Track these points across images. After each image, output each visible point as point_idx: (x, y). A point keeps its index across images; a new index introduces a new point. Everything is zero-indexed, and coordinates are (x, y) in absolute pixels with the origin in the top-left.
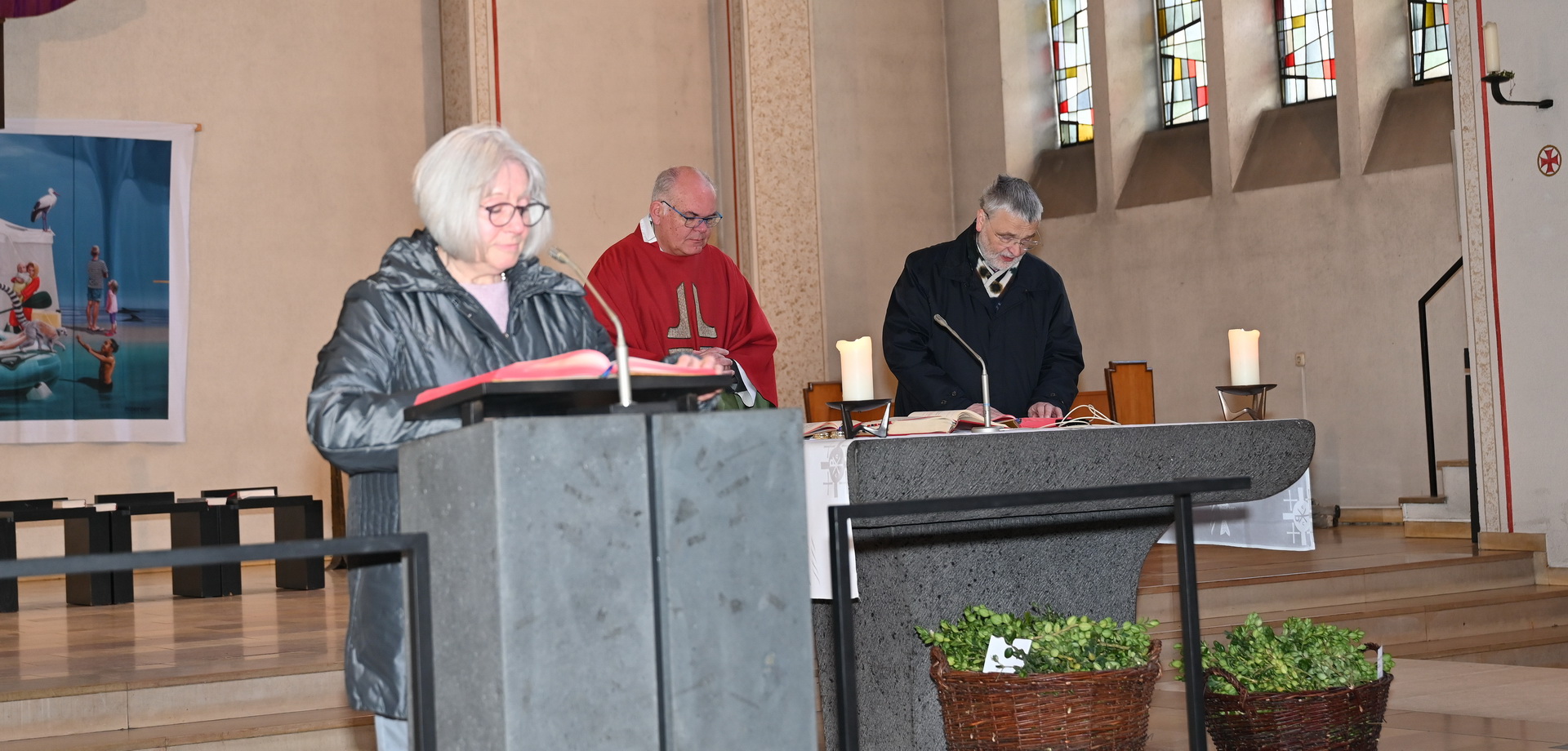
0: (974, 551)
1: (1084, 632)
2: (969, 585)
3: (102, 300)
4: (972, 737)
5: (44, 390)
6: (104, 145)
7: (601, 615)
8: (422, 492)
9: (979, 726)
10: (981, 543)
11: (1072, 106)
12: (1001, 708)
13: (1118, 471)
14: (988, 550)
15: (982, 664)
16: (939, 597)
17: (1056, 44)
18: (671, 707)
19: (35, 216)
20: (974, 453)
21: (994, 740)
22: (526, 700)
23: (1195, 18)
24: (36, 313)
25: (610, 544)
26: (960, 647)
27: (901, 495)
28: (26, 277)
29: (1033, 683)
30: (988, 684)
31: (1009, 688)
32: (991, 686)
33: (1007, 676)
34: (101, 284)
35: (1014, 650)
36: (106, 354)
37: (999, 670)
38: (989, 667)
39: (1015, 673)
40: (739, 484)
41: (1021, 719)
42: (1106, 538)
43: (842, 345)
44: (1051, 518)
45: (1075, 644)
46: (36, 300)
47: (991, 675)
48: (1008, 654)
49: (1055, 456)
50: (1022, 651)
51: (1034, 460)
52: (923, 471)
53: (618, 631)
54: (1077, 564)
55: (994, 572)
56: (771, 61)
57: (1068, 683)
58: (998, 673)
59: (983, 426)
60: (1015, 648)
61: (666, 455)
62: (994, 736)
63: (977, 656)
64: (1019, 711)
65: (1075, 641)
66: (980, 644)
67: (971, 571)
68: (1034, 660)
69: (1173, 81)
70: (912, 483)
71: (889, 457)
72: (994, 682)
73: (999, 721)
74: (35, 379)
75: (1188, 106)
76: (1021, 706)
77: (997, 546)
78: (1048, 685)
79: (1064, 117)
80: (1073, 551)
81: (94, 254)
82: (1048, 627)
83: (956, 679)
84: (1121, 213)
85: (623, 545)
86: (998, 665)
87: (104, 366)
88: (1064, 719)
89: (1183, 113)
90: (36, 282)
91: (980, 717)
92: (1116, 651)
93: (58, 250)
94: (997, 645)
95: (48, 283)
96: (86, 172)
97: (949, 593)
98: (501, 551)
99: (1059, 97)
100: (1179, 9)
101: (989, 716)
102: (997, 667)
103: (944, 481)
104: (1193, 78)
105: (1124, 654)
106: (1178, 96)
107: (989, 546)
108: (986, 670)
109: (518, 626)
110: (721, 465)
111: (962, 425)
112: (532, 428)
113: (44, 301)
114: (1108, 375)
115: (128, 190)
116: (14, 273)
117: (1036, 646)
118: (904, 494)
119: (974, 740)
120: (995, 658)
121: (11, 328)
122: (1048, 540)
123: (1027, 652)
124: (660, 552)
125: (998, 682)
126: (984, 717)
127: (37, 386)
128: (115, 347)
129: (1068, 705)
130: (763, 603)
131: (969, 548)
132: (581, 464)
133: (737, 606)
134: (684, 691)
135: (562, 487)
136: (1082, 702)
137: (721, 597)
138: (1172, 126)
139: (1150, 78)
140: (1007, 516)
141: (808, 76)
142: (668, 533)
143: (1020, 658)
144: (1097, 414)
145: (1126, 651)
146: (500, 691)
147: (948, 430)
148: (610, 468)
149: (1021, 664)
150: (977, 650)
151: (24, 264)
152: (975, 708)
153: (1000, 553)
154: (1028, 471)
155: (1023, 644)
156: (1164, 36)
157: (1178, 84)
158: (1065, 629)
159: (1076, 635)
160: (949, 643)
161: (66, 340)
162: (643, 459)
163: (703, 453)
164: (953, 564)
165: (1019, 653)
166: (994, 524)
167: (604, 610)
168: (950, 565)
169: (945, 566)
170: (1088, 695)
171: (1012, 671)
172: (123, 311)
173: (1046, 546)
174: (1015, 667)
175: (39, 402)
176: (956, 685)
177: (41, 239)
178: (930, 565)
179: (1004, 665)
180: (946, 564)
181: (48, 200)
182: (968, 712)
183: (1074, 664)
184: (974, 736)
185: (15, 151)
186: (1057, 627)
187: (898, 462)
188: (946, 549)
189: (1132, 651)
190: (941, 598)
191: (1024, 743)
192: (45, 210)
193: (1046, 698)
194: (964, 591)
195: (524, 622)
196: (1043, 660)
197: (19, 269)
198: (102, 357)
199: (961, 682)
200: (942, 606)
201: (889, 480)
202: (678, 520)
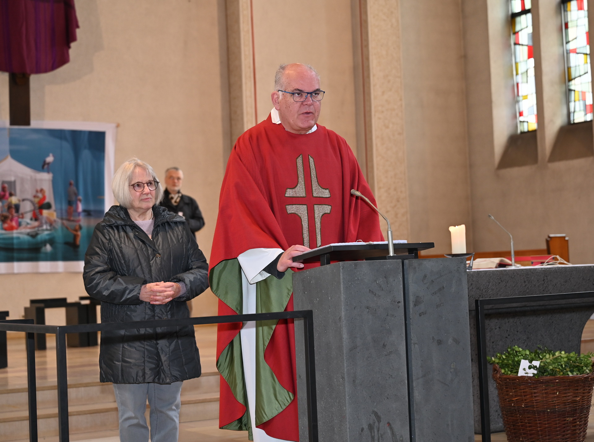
0: (509, 322)
1: (564, 358)
2: (506, 337)
3: (74, 206)
4: (513, 405)
5: (48, 248)
6: (75, 133)
7: (384, 346)
8: (305, 293)
9: (516, 400)
10: (512, 318)
11: (524, 114)
12: (526, 392)
13: (575, 286)
14: (515, 321)
15: (517, 372)
16: (493, 342)
17: (518, 84)
18: (413, 386)
19: (43, 167)
20: (512, 278)
21: (523, 406)
22: (354, 381)
23: (586, 71)
24: (45, 212)
25: (387, 315)
26: (506, 365)
27: (479, 296)
28: (40, 195)
29: (542, 381)
30: (521, 381)
31: (530, 383)
32: (522, 382)
33: (530, 377)
34: (74, 198)
35: (533, 366)
36: (76, 231)
37: (526, 375)
38: (521, 373)
39: (533, 376)
40: (440, 290)
41: (535, 397)
42: (568, 316)
43: (452, 229)
44: (543, 307)
45: (559, 364)
46: (43, 206)
47: (522, 377)
48: (530, 367)
49: (547, 279)
50: (536, 366)
51: (538, 280)
52: (489, 285)
53: (391, 352)
54: (554, 328)
55: (517, 332)
56: (383, 93)
57: (557, 381)
58: (525, 376)
59: (511, 265)
60: (533, 365)
61: (411, 277)
62: (523, 404)
63: (515, 369)
64: (535, 393)
65: (559, 362)
66: (516, 363)
67: (507, 331)
68: (541, 370)
69: (575, 101)
70: (484, 291)
71: (474, 279)
72: (524, 380)
73: (525, 398)
74: (44, 243)
75: (583, 113)
76: (535, 391)
77: (519, 320)
78: (548, 382)
79: (521, 119)
80: (553, 322)
81: (71, 184)
82: (548, 356)
83: (506, 379)
84: (551, 165)
85: (393, 316)
86: (526, 372)
87: (75, 237)
88: (555, 397)
89: (579, 117)
90: (44, 198)
91: (516, 396)
92: (577, 366)
93: (54, 182)
94: (524, 364)
95: (50, 198)
96: (67, 146)
97: (497, 341)
98: (343, 318)
99: (519, 109)
100: (578, 68)
101: (521, 396)
102: (525, 373)
103: (498, 290)
104: (584, 100)
105: (581, 368)
106: (577, 109)
107: (516, 319)
108: (519, 375)
109: (351, 350)
110: (432, 281)
111: (501, 265)
112: (356, 265)
113: (48, 206)
114: (548, 242)
115: (86, 154)
116: (34, 193)
117: (542, 364)
118: (480, 296)
119: (514, 406)
120: (524, 369)
121: (34, 219)
122: (542, 317)
123: (538, 367)
124: (407, 320)
125: (526, 380)
126: (519, 396)
127: (45, 245)
128: (80, 228)
129: (557, 390)
130: (450, 341)
131: (506, 320)
132: (376, 281)
133: (440, 342)
134: (418, 379)
135: (368, 290)
136: (563, 389)
137: (433, 338)
138: (574, 124)
139: (564, 101)
140: (525, 306)
141: (401, 100)
142: (411, 310)
143: (535, 370)
144: (560, 260)
145: (582, 367)
146: (343, 378)
147: (494, 266)
148: (387, 282)
149: (535, 372)
150: (514, 366)
151: (39, 189)
152: (514, 392)
153: (520, 323)
154: (535, 285)
155: (536, 363)
156: (570, 80)
157: (577, 103)
158: (555, 357)
159: (559, 360)
160: (501, 363)
161: (59, 224)
162: (401, 279)
163: (425, 276)
164: (499, 328)
165: (534, 367)
166: (518, 309)
167: (385, 344)
168: (498, 328)
169: (496, 329)
170: (566, 386)
171: (532, 375)
172: (84, 211)
173: (541, 320)
174: (533, 374)
175: (46, 253)
176: (505, 381)
177: (45, 178)
178: (489, 328)
179: (528, 372)
180: (496, 328)
181: (50, 159)
182: (511, 394)
183: (560, 372)
184: (514, 404)
185: (35, 136)
186: (551, 356)
187: (478, 282)
188: (496, 321)
189: (585, 367)
190: (494, 343)
191: (537, 407)
192: (48, 164)
193: (547, 388)
194: (504, 340)
195: (353, 348)
196: (545, 371)
197: (37, 191)
198: (75, 233)
199: (508, 380)
200: (494, 347)
201: (474, 290)
202: (415, 305)
